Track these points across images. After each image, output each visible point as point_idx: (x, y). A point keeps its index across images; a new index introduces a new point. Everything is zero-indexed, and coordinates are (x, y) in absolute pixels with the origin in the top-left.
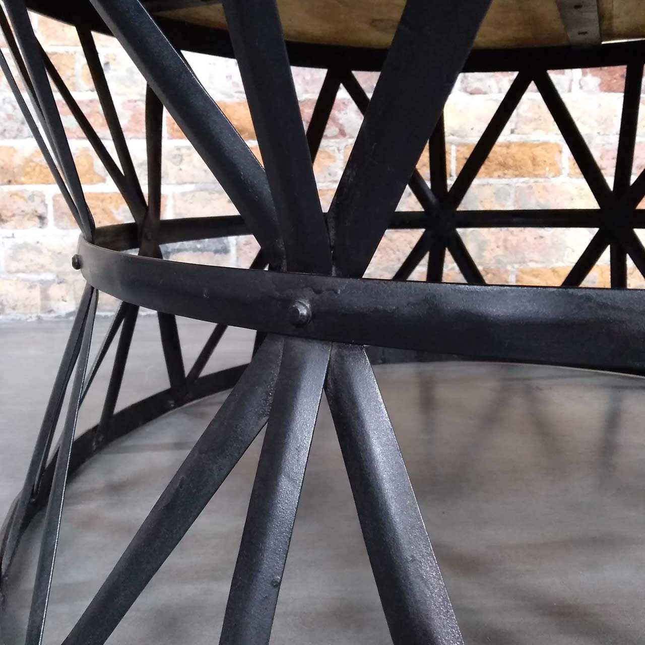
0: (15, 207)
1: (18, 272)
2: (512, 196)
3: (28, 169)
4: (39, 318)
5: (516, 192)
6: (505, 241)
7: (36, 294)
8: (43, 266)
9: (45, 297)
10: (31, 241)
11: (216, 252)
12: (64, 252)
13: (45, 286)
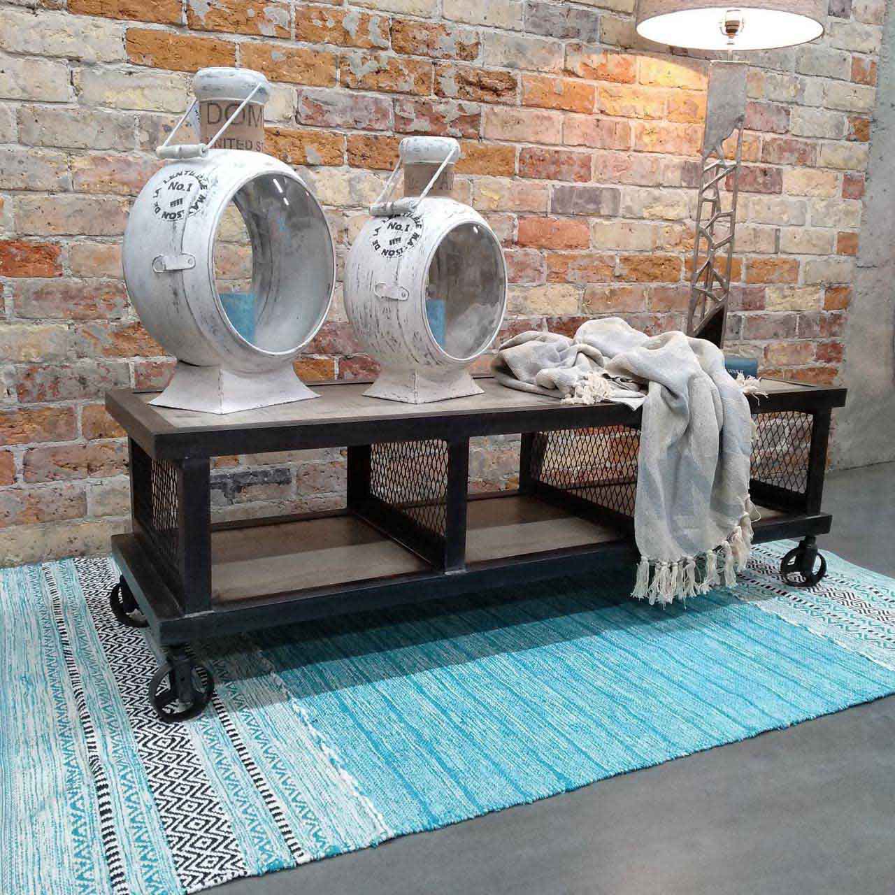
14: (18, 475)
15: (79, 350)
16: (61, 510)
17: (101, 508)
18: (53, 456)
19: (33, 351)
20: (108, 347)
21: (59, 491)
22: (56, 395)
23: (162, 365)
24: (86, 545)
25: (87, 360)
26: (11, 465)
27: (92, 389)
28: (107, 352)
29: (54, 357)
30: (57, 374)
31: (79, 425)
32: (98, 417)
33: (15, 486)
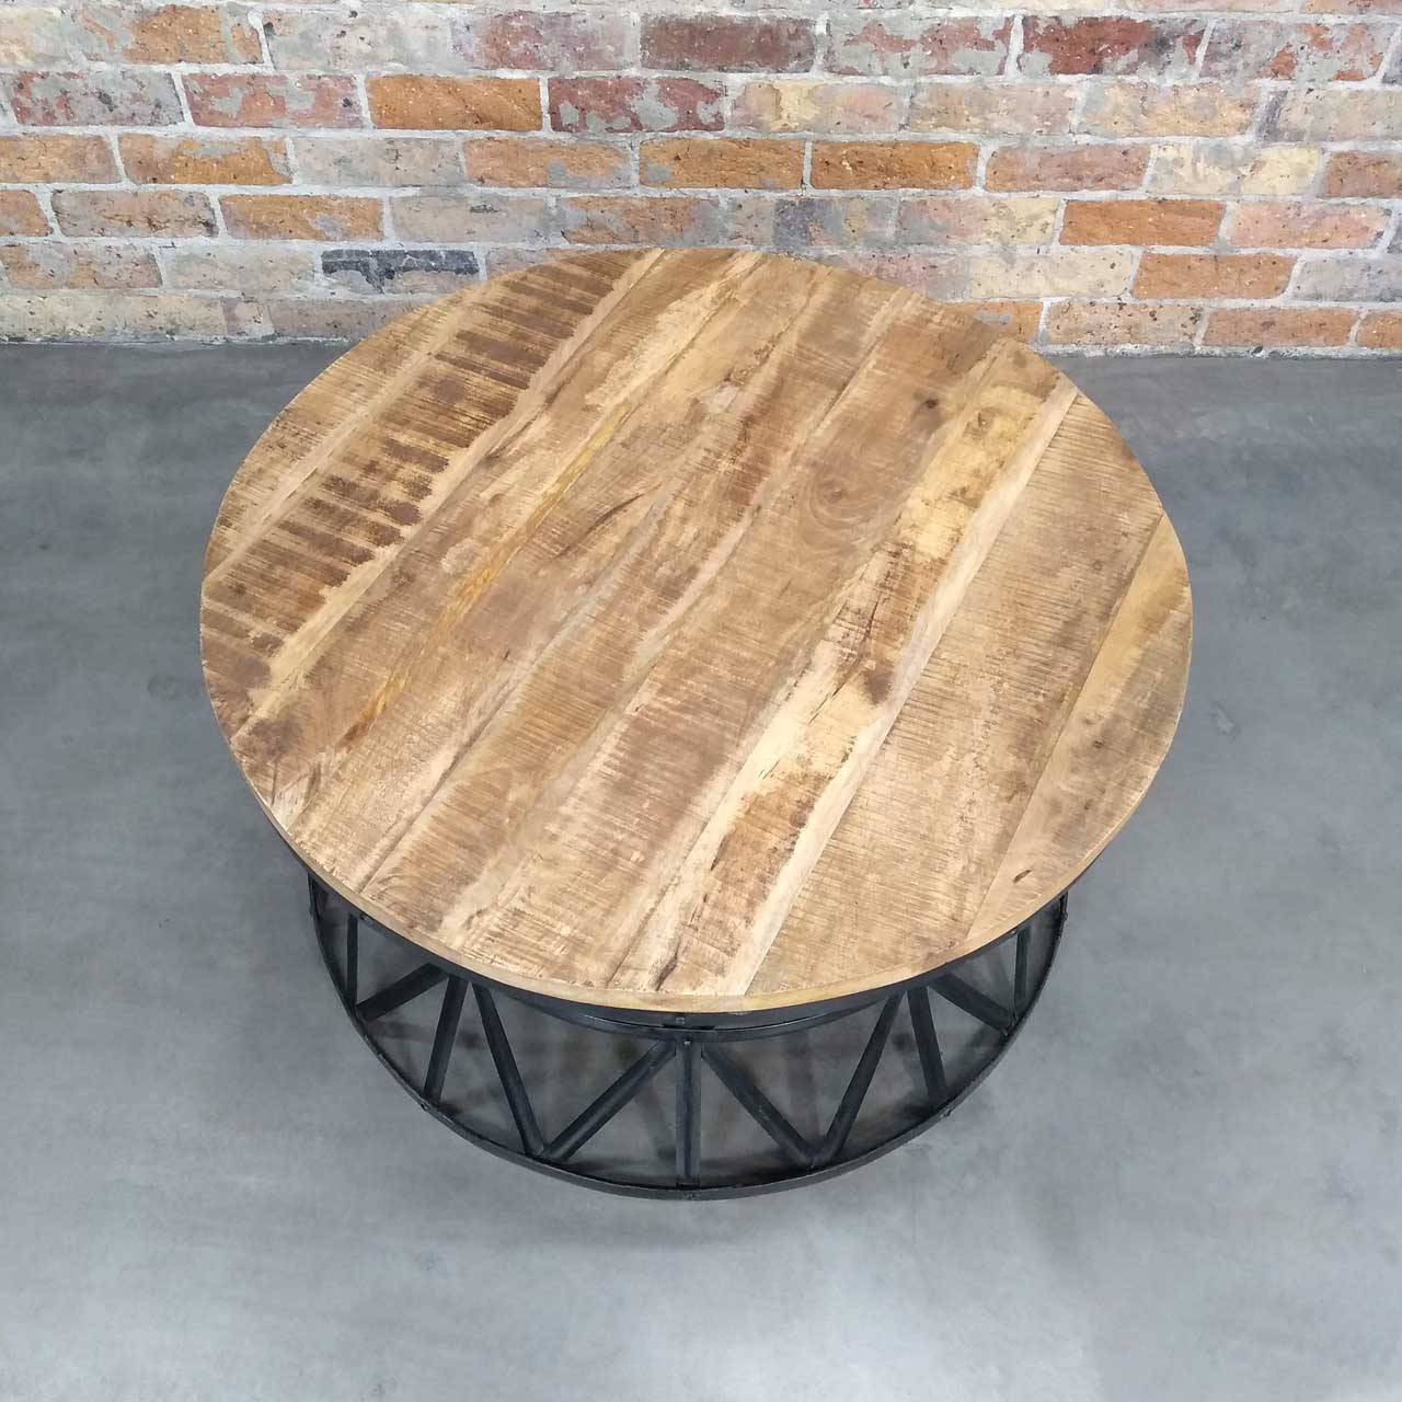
0: (170, 211)
1: (188, 287)
2: (895, 213)
3: (178, 165)
4: (228, 341)
5: (900, 209)
6: (879, 270)
7: (218, 312)
8: (221, 283)
9: (231, 317)
10: (197, 251)
11: (458, 271)
12: (247, 266)
13: (229, 306)
14: (51, 224)
15: (88, 51)
16: (125, 277)
17: (183, 278)
18: (94, 202)
19: (15, 49)
20: (130, 47)
21: (114, 250)
22: (70, 118)
23: (226, 79)
24: (173, 323)
25: (103, 66)
26: (38, 212)
27: (122, 109)
28: (132, 55)
29: (52, 60)
30: (63, 86)
31: (119, 162)
32: (144, 151)
33: (50, 237)
